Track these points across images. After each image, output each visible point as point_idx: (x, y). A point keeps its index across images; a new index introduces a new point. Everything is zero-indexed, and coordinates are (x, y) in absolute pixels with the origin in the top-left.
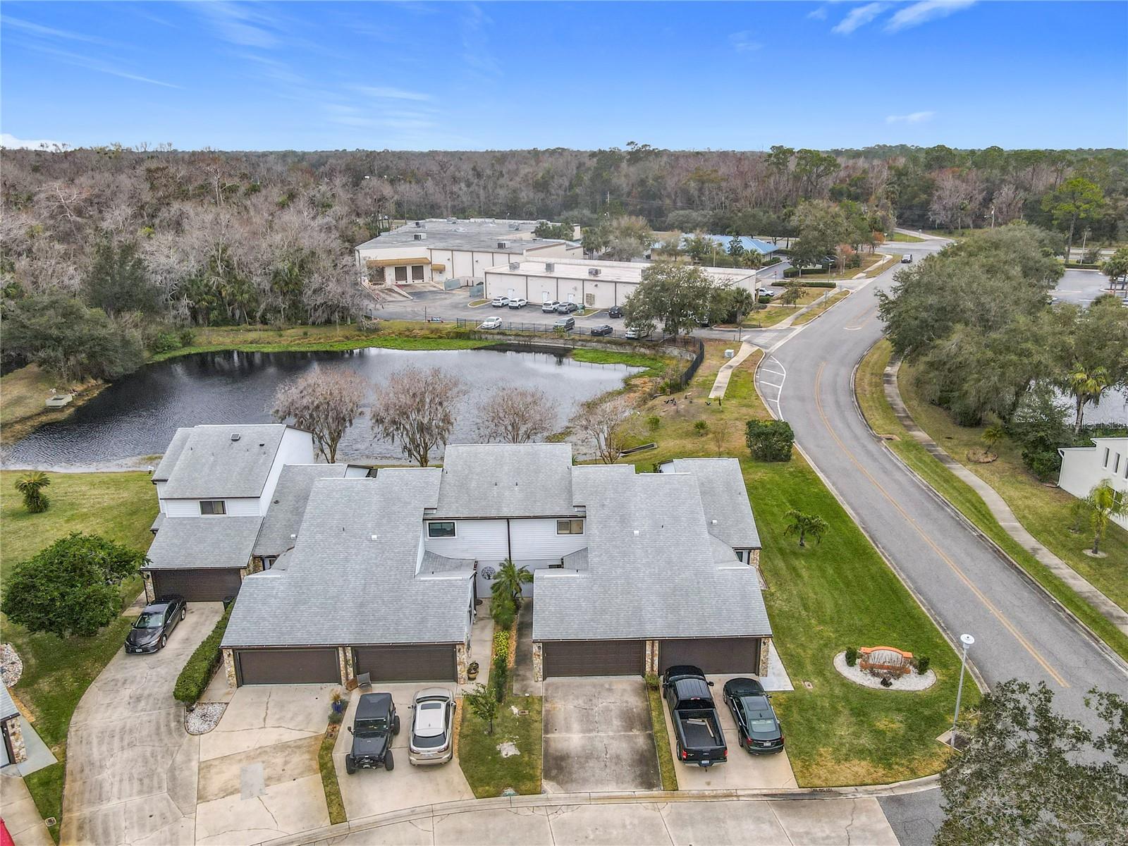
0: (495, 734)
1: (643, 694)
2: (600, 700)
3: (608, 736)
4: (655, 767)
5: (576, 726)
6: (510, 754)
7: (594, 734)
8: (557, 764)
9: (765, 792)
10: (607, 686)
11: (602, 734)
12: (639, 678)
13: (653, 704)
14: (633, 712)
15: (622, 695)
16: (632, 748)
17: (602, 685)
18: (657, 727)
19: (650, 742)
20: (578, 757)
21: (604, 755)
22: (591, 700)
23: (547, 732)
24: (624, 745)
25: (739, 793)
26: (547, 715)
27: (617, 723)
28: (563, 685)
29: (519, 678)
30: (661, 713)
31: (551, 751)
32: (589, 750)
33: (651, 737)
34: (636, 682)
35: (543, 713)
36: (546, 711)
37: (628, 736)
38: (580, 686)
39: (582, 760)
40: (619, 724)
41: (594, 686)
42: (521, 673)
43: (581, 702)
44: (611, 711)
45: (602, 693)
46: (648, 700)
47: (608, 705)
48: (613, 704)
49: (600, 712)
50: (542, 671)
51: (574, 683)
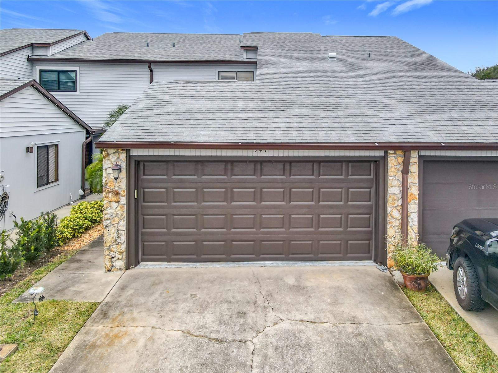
1: (395, 301)
2: (271, 316)
10: (291, 281)
12: (370, 266)
13: (440, 327)
15: (335, 303)
17: (277, 279)
22: (242, 314)
28: (175, 278)
29: (74, 265)
34: (367, 274)
38: (218, 280)
41: (257, 280)
43: (210, 319)
44: (308, 346)
45: (275, 296)
46: (418, 317)
47: (295, 327)
48: (311, 326)
49: (270, 352)
50: (123, 238)
51: (205, 274)
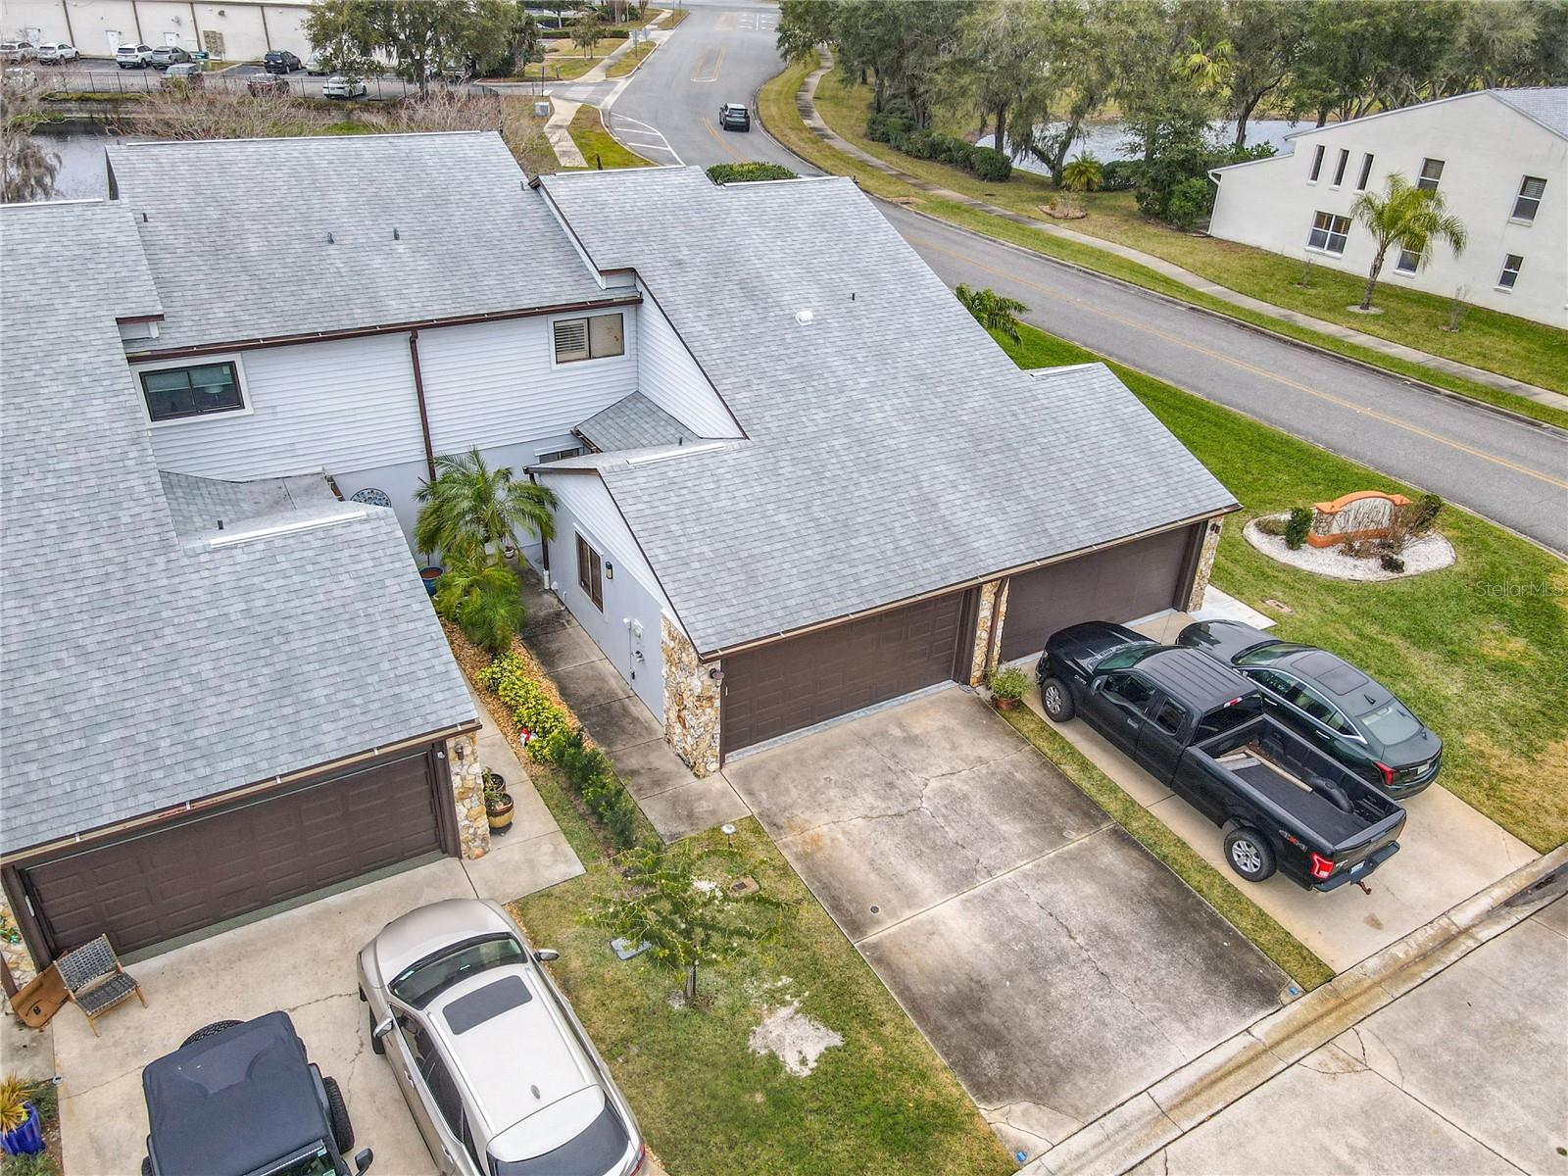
0: (708, 1000)
1: (998, 727)
2: (916, 778)
3: (1025, 876)
4: (1216, 923)
5: (917, 876)
6: (813, 1052)
7: (984, 886)
8: (975, 1028)
9: (1500, 894)
10: (897, 732)
11: (1004, 877)
12: (952, 688)
14: (1021, 785)
15: (954, 746)
16: (1115, 890)
17: (883, 734)
18: (1112, 806)
19: (1135, 854)
20: (1011, 976)
21: (1065, 940)
22: (891, 785)
23: (856, 927)
24: (1089, 889)
25: (1462, 919)
26: (812, 871)
27: (1010, 827)
29: (642, 780)
30: (1085, 765)
31: (920, 988)
32: (1016, 939)
33: (1123, 838)
34: (957, 701)
35: (797, 867)
36: (799, 858)
37: (1073, 857)
38: (829, 752)
39: (1029, 981)
40: (1018, 828)
41: (866, 741)
42: (634, 762)
43: (869, 798)
44: (965, 797)
45: (900, 756)
46: (1024, 740)
47: (944, 783)
48: (955, 777)
49: (943, 810)
50: (718, 741)
51: (807, 749)
